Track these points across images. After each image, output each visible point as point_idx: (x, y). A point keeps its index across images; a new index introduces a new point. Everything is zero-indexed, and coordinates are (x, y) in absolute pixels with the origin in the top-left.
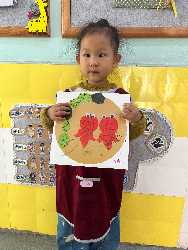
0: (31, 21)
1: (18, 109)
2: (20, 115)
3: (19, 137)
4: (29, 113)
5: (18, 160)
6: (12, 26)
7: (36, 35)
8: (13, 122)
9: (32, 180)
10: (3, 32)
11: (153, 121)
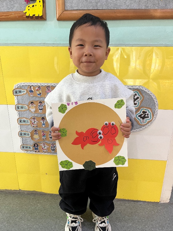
0: (28, 6)
1: (21, 88)
2: (23, 93)
3: (22, 112)
4: (30, 91)
5: (23, 132)
6: (11, 10)
7: (33, 18)
8: (17, 100)
9: (36, 149)
10: (3, 17)
11: (140, 96)
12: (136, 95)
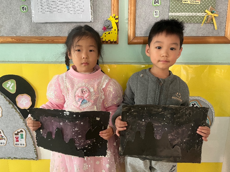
0: (105, 33)
7: (109, 43)
11: (198, 105)
12: (195, 104)
